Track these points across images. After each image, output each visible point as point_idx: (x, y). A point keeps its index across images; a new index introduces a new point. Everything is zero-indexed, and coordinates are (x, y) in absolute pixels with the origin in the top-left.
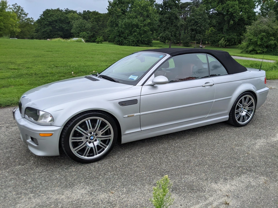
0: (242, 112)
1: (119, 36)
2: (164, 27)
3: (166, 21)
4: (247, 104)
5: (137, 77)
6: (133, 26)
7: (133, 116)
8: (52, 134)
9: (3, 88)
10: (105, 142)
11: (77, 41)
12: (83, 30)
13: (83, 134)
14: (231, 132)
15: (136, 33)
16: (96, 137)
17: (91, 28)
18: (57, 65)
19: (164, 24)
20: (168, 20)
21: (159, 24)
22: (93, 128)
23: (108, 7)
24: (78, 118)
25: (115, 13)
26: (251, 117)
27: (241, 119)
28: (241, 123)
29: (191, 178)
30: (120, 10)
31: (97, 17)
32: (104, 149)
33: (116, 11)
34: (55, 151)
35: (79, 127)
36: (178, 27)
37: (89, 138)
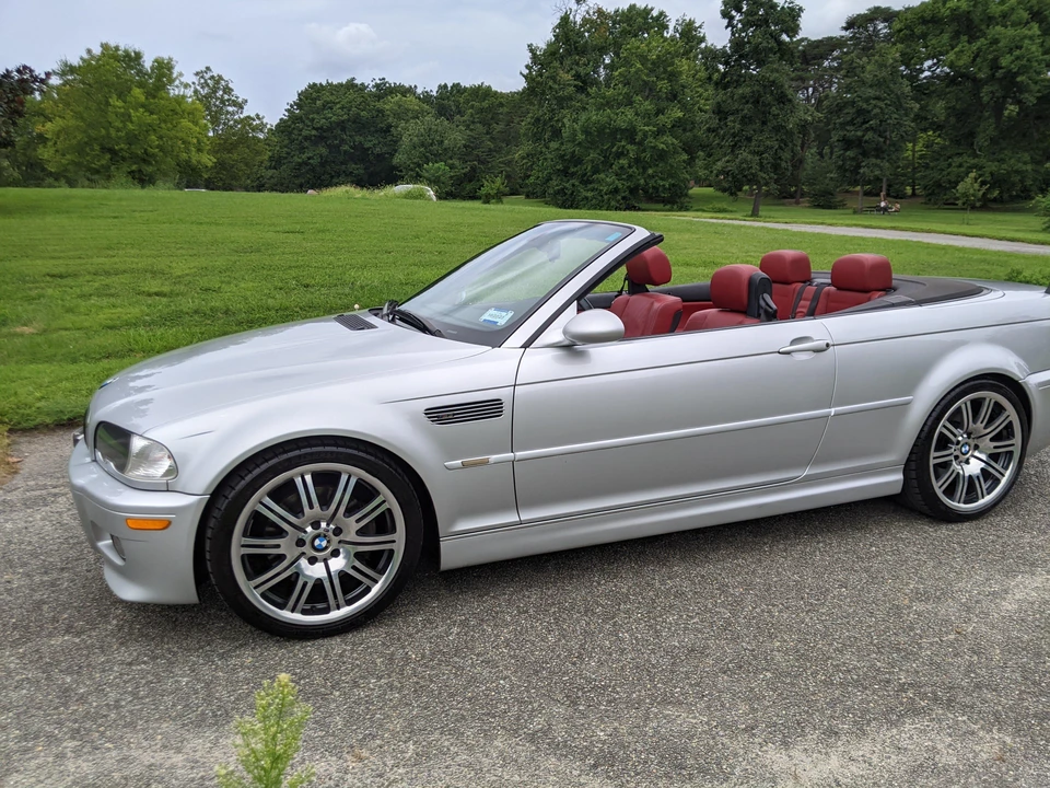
0: (967, 462)
1: (565, 173)
2: (734, 135)
3: (742, 110)
4: (985, 428)
5: (510, 314)
6: (617, 132)
7: (486, 462)
8: (169, 523)
9: (106, 361)
10: (375, 560)
11: (409, 196)
12: (435, 155)
13: (285, 526)
14: (912, 541)
15: (624, 162)
16: (335, 539)
17: (465, 146)
18: (308, 281)
19: (733, 124)
20: (747, 109)
21: (715, 122)
22: (324, 507)
23: (527, 67)
24: (264, 467)
25: (551, 87)
26: (1004, 481)
27: (961, 489)
28: (962, 505)
29: (683, 719)
30: (570, 77)
31: (485, 104)
32: (368, 590)
33: (555, 82)
34: (179, 585)
35: (267, 500)
36: (790, 133)
37: (308, 542)
